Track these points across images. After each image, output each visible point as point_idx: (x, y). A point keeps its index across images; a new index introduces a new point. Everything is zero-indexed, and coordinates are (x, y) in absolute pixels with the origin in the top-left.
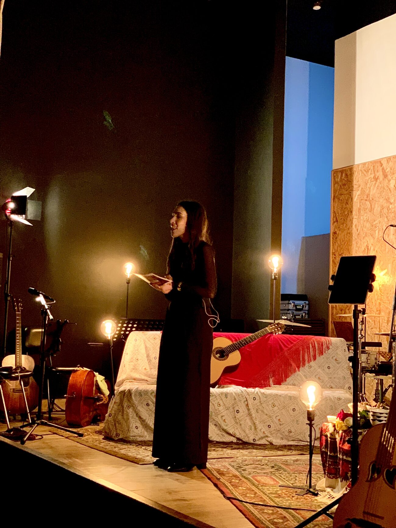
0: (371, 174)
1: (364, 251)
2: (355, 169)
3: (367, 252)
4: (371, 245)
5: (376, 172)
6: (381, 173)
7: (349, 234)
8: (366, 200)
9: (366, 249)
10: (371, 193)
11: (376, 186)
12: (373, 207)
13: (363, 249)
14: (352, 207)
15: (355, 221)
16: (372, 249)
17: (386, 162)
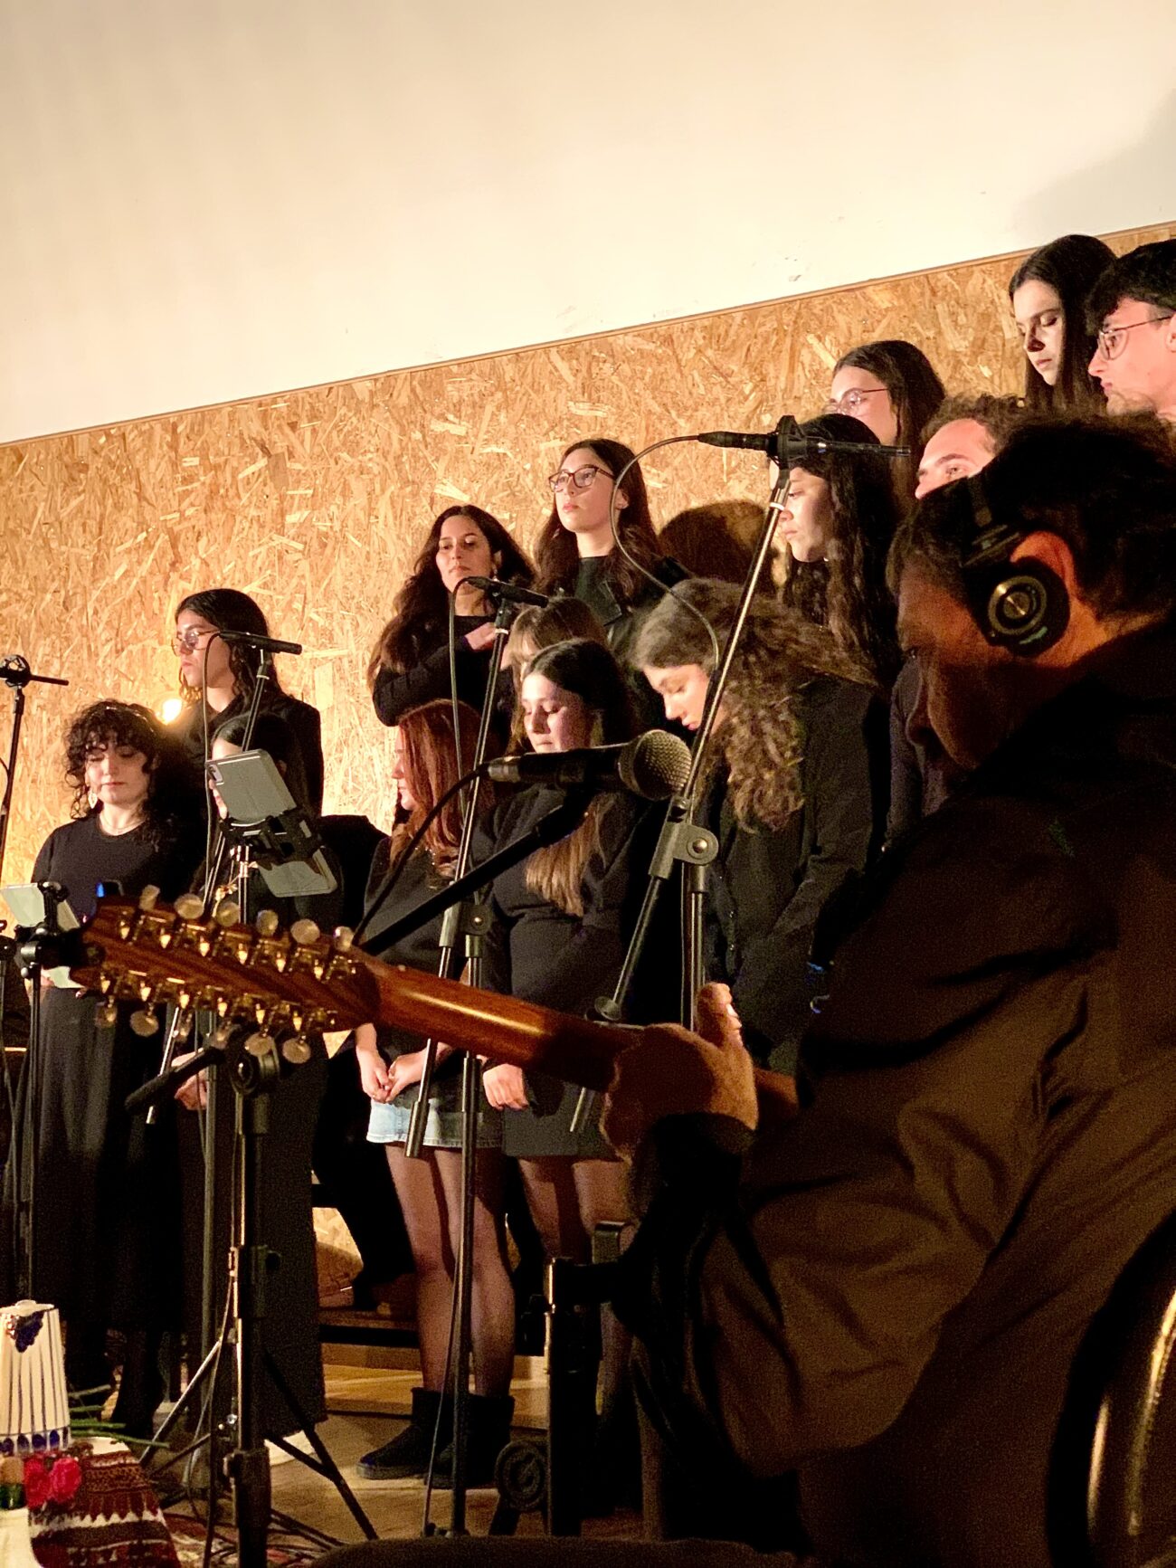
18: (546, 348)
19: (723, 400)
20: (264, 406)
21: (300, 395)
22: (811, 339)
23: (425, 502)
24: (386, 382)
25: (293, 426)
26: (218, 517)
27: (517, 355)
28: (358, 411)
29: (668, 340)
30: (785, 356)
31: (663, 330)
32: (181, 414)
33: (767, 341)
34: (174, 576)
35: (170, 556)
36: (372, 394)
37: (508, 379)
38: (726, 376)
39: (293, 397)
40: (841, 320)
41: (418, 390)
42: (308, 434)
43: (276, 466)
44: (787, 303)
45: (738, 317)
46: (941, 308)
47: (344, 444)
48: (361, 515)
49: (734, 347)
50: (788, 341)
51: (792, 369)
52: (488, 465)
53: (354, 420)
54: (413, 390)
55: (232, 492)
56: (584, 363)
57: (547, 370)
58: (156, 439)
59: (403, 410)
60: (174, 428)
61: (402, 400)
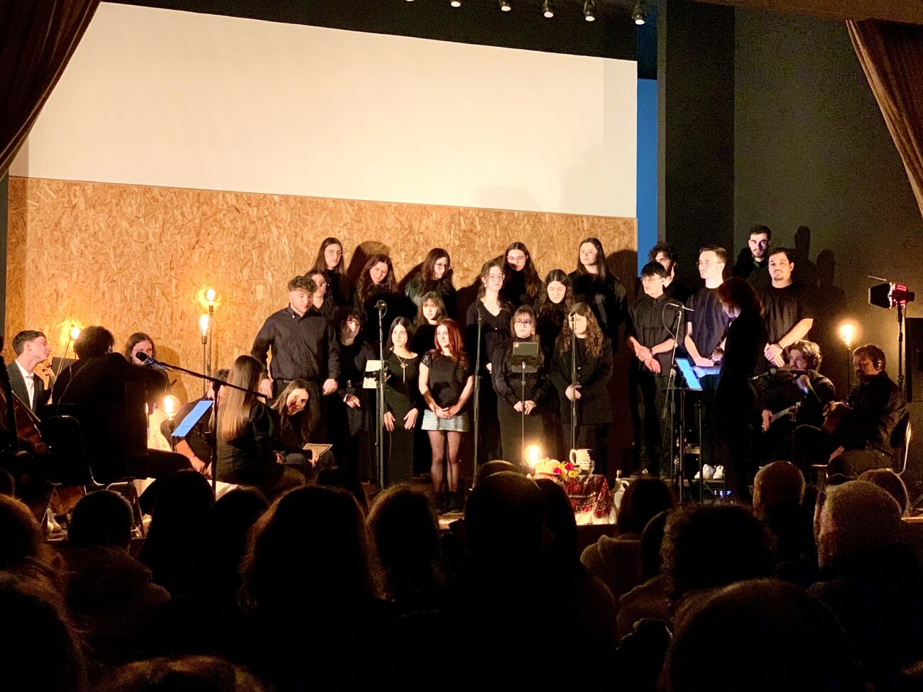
0: (62, 197)
1: (49, 297)
2: (29, 184)
3: (55, 299)
4: (63, 291)
5: (73, 198)
6: (82, 200)
7: (21, 270)
8: (54, 230)
9: (55, 296)
10: (63, 221)
11: (74, 214)
12: (67, 240)
13: (47, 293)
14: (26, 233)
15: (31, 255)
16: (65, 295)
17: (92, 188)
18: (344, 201)
19: (399, 228)
20: (238, 196)
21: (252, 195)
22: (425, 217)
23: (300, 239)
24: (285, 199)
25: (249, 205)
26: (216, 229)
27: (334, 201)
28: (275, 205)
29: (383, 208)
30: (418, 220)
31: (381, 204)
33: (413, 215)
34: (197, 246)
35: (194, 241)
36: (281, 201)
37: (330, 207)
38: (401, 222)
39: (249, 195)
40: (434, 214)
42: (255, 208)
43: (242, 217)
44: (419, 206)
45: (405, 206)
46: (461, 218)
47: (270, 214)
48: (275, 238)
49: (403, 215)
50: (419, 217)
51: (420, 224)
52: (322, 232)
53: (274, 208)
54: (296, 203)
55: (223, 222)
56: (356, 208)
57: (344, 207)
58: (191, 197)
59: (292, 208)
60: (199, 195)
61: (292, 205)
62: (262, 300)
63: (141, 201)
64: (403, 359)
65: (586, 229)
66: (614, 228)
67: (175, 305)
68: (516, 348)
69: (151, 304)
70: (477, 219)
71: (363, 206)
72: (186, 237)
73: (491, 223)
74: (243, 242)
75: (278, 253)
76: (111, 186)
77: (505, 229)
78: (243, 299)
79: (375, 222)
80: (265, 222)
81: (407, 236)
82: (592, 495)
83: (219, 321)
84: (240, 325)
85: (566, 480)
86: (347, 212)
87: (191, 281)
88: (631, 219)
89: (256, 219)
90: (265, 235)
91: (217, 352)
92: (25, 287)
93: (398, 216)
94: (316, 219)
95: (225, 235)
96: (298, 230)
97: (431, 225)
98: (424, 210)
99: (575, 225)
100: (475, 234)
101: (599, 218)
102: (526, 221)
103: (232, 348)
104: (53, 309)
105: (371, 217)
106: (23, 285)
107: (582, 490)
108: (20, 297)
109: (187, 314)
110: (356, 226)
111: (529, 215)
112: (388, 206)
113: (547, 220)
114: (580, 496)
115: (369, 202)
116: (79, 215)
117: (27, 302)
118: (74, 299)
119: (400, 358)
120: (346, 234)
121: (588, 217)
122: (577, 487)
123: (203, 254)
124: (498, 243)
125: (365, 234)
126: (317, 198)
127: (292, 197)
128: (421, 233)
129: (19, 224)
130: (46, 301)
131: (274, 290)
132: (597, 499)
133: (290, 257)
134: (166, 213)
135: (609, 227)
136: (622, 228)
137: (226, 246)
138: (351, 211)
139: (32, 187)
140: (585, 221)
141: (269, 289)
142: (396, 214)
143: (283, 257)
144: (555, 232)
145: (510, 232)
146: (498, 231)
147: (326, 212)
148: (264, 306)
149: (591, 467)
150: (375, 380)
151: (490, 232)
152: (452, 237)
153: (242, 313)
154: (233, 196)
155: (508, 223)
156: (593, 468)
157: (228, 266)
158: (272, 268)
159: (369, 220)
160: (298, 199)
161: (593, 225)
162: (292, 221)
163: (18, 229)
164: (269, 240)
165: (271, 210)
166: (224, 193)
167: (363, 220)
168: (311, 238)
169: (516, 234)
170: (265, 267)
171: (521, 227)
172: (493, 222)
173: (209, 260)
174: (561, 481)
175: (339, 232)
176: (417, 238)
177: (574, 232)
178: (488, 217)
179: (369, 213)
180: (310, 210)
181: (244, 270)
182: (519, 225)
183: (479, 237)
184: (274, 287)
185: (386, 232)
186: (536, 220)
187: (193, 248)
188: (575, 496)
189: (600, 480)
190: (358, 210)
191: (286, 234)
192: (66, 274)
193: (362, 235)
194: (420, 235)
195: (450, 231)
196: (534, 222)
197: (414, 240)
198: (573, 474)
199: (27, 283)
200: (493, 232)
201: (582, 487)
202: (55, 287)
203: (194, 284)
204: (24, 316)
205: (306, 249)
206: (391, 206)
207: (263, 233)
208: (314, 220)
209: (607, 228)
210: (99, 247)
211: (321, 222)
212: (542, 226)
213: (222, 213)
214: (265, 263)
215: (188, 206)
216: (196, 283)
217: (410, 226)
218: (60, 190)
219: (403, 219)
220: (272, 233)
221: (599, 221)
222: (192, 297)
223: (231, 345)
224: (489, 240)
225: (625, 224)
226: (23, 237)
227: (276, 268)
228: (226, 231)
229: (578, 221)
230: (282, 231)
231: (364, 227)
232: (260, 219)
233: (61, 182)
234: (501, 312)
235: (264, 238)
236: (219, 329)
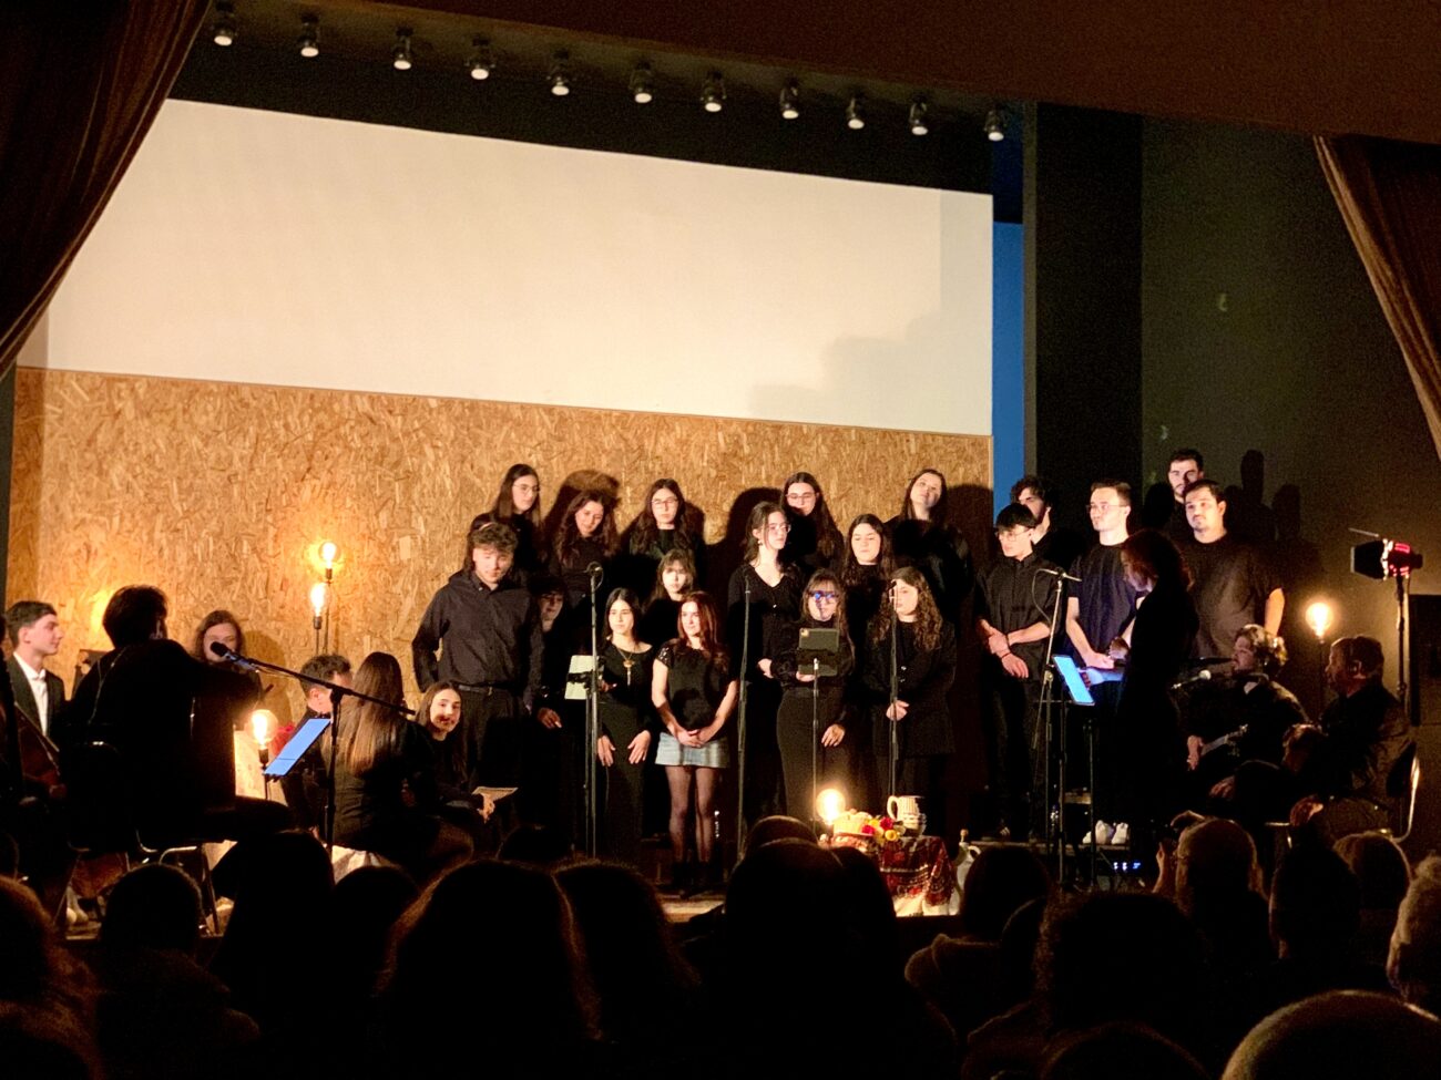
0: (99, 399)
1: (75, 554)
2: (48, 379)
3: (85, 557)
4: (98, 545)
5: (116, 402)
6: (130, 404)
7: (32, 512)
8: (85, 450)
9: (84, 553)
10: (100, 437)
11: (117, 425)
12: (105, 467)
13: (73, 548)
14: (41, 455)
15: (49, 489)
16: (101, 552)
17: (146, 386)
18: (537, 406)
19: (624, 450)
20: (373, 398)
21: (396, 398)
22: (664, 432)
23: (469, 466)
24: (447, 403)
25: (390, 412)
26: (338, 450)
27: (523, 407)
28: (430, 413)
29: (598, 418)
30: (653, 437)
31: (596, 412)
32: (318, 390)
33: (645, 429)
34: (308, 476)
35: (306, 465)
36: (440, 407)
37: (516, 416)
38: (626, 440)
39: (390, 398)
40: (678, 428)
41: (466, 410)
42: (400, 418)
43: (379, 430)
44: (655, 415)
45: (632, 416)
46: (720, 434)
47: (423, 427)
48: (430, 465)
49: (629, 429)
50: (654, 432)
51: (656, 443)
52: (504, 455)
53: (428, 417)
54: (464, 410)
55: (350, 438)
56: (556, 418)
57: (537, 417)
58: (300, 400)
59: (457, 419)
60: (312, 397)
61: (457, 414)
62: (409, 560)
63: (221, 406)
64: (627, 654)
65: (913, 451)
66: (957, 452)
67: (272, 568)
68: (804, 638)
69: (234, 566)
70: (745, 436)
71: (567, 414)
72: (291, 461)
73: (766, 443)
74: (380, 470)
75: (434, 486)
76: (175, 383)
77: (788, 452)
78: (379, 559)
79: (586, 441)
80: (415, 439)
81: (634, 462)
82: (921, 868)
83: (340, 593)
84: (374, 599)
85: (882, 845)
86: (543, 424)
87: (299, 530)
88: (984, 438)
89: (400, 435)
90: (414, 459)
91: (337, 641)
92: (38, 539)
93: (621, 431)
94: (494, 435)
95: (352, 459)
96: (465, 452)
97: (672, 444)
98: (662, 422)
99: (896, 446)
100: (741, 459)
101: (933, 435)
102: (820, 440)
103: (360, 635)
104: (81, 574)
105: (579, 432)
106: (35, 536)
107: (907, 860)
108: (31, 554)
109: (290, 582)
110: (556, 447)
111: (824, 430)
112: (606, 415)
113: (854, 438)
114: (903, 871)
115: (578, 409)
116: (125, 428)
117: (42, 563)
118: (114, 559)
119: (625, 652)
120: (540, 456)
121: (916, 434)
122: (899, 856)
123: (317, 490)
124: (777, 473)
125: (570, 458)
126: (495, 403)
127: (457, 401)
128: (657, 457)
129: (31, 441)
130: (70, 561)
131: (427, 545)
132: (929, 874)
133: (453, 494)
134: (260, 425)
135: (949, 450)
136: (970, 451)
137: (353, 477)
138: (548, 422)
139: (53, 383)
140: (912, 440)
141: (420, 543)
142: (619, 428)
143: (442, 494)
144: (866, 458)
145: (795, 457)
146: (777, 455)
147: (510, 423)
148: (412, 569)
149: (920, 824)
150: (585, 687)
151: (764, 456)
152: (705, 464)
153: (377, 580)
154: (365, 399)
155: (793, 444)
156: (924, 827)
157: (355, 507)
158: (425, 511)
159: (577, 438)
160: (466, 405)
161: (924, 447)
162: (456, 438)
163: (29, 450)
164: (420, 466)
165: (423, 421)
166: (352, 394)
167: (567, 436)
168: (485, 463)
169: (804, 460)
170: (414, 509)
171: (813, 448)
172: (768, 440)
173: (327, 498)
174: (874, 845)
175: (530, 455)
176: (650, 465)
177: (894, 457)
178: (762, 433)
179: (577, 426)
180: (484, 421)
181: (380, 514)
182: (810, 445)
183: (748, 463)
184: (427, 540)
185: (603, 456)
186: (836, 439)
187: (303, 480)
188: (895, 870)
189: (934, 846)
190: (559, 421)
191: (447, 458)
192: (102, 519)
193: (565, 459)
194: (655, 461)
195: (703, 455)
196: (832, 441)
197: (646, 468)
198: (892, 836)
199: (42, 534)
200: (769, 456)
201: (907, 855)
202: (85, 539)
203: (303, 536)
204: (36, 586)
205: (478, 481)
206: (610, 415)
207: (411, 457)
208: (489, 436)
209: (945, 451)
210: (156, 477)
211: (501, 439)
212: (845, 448)
213: (347, 427)
214: (414, 503)
215: (296, 413)
216: (306, 534)
217: (641, 447)
218: (97, 389)
219: (630, 436)
220: (425, 455)
221: (933, 440)
222: (299, 556)
223: (360, 630)
224: (763, 468)
225: (973, 444)
226: (37, 461)
227: (431, 510)
228: (353, 453)
229: (901, 440)
230: (441, 454)
231: (569, 448)
232: (407, 434)
233: (97, 377)
234: (783, 580)
235: (413, 464)
236: (341, 605)
